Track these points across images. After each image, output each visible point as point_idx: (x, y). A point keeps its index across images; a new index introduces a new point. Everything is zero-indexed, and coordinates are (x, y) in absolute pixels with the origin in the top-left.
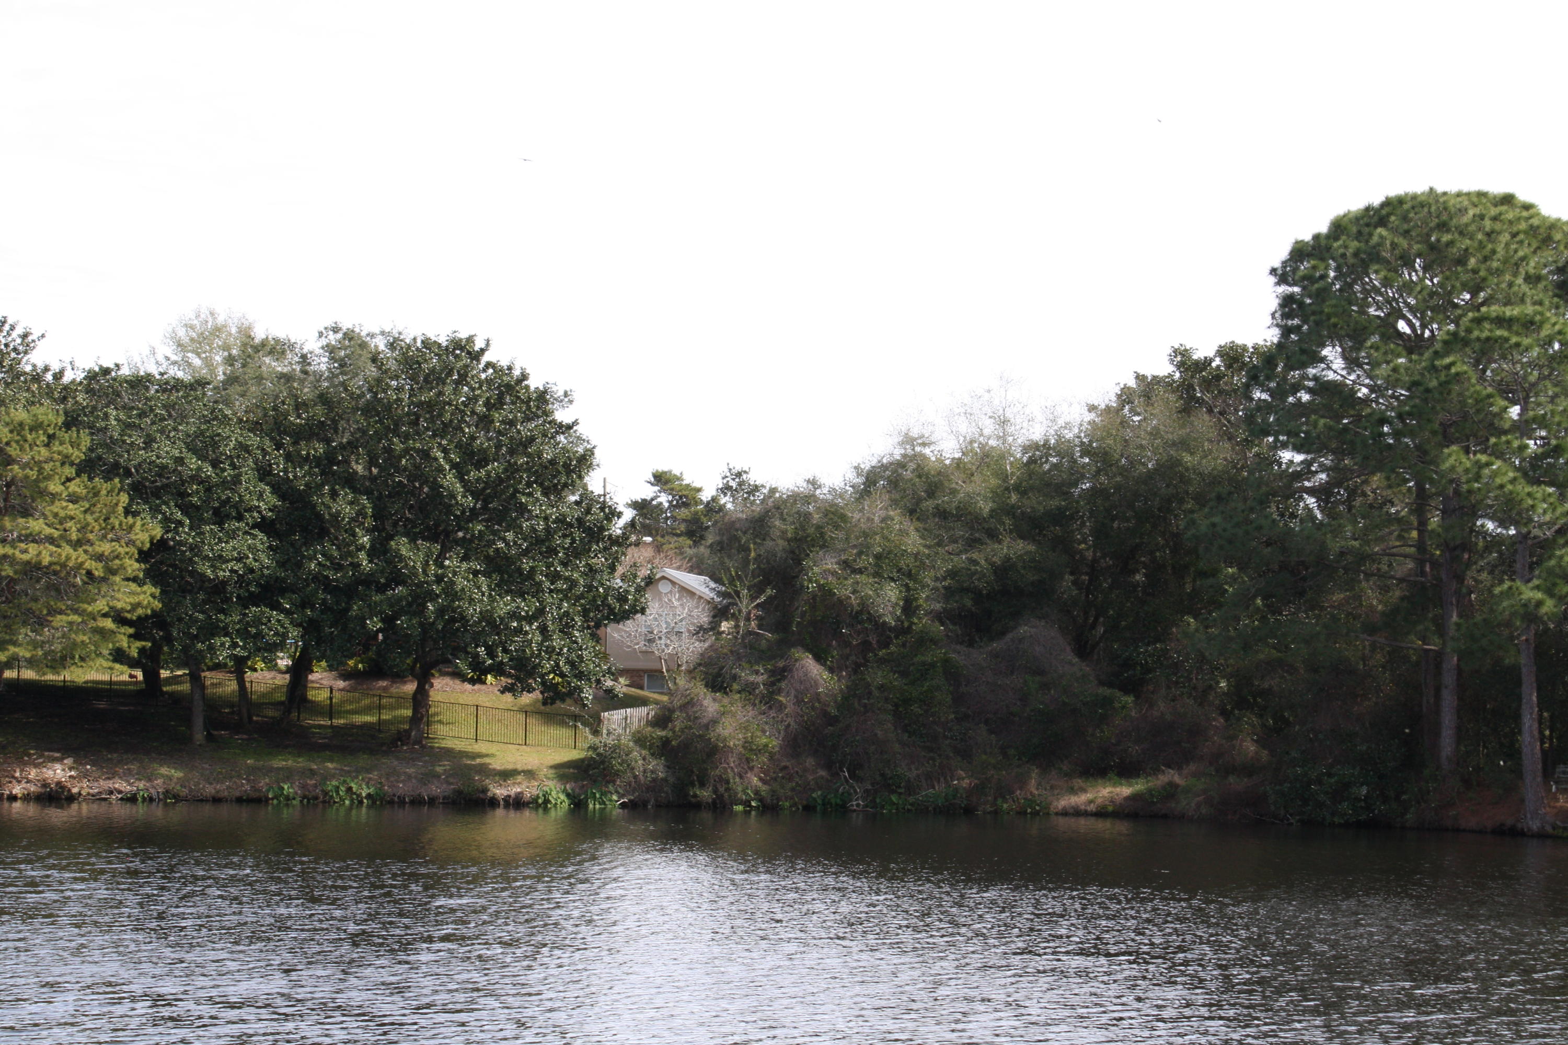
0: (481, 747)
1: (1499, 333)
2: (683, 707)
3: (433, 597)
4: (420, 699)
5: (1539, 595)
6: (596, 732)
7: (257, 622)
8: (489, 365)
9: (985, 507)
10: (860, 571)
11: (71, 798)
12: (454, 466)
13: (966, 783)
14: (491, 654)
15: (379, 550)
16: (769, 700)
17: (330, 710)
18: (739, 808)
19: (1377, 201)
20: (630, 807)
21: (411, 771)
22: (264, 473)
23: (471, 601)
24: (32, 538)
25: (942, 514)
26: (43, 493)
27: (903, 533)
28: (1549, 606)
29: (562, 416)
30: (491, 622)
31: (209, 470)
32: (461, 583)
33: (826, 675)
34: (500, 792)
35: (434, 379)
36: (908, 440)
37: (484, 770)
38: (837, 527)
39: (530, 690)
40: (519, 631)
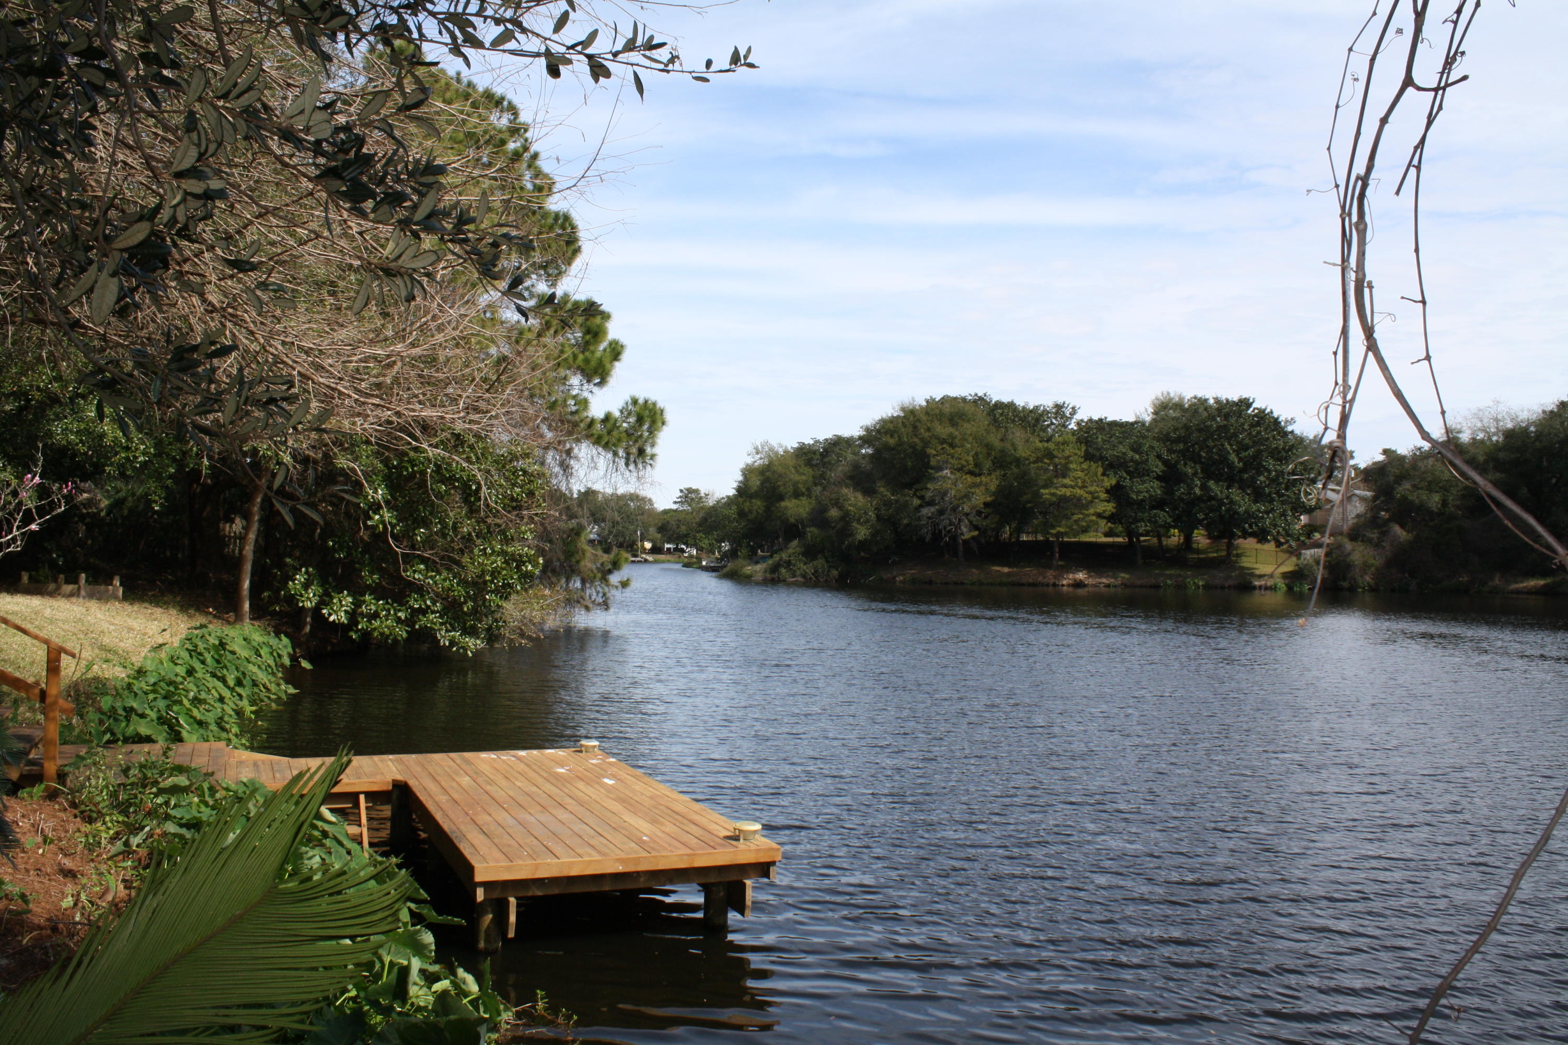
0: (1256, 566)
3: (1224, 504)
4: (1230, 546)
6: (1299, 559)
7: (1155, 515)
8: (1255, 409)
10: (1422, 488)
11: (1085, 586)
12: (1235, 451)
13: (1465, 579)
14: (1251, 527)
15: (1204, 487)
16: (1378, 545)
17: (1198, 551)
18: (1361, 590)
21: (1224, 575)
22: (1159, 457)
23: (1241, 506)
24: (1065, 486)
26: (1069, 469)
29: (1289, 429)
30: (1250, 514)
31: (1137, 457)
32: (1236, 498)
33: (1405, 534)
34: (1257, 583)
35: (1227, 416)
37: (1253, 575)
39: (1268, 542)
40: (1262, 518)
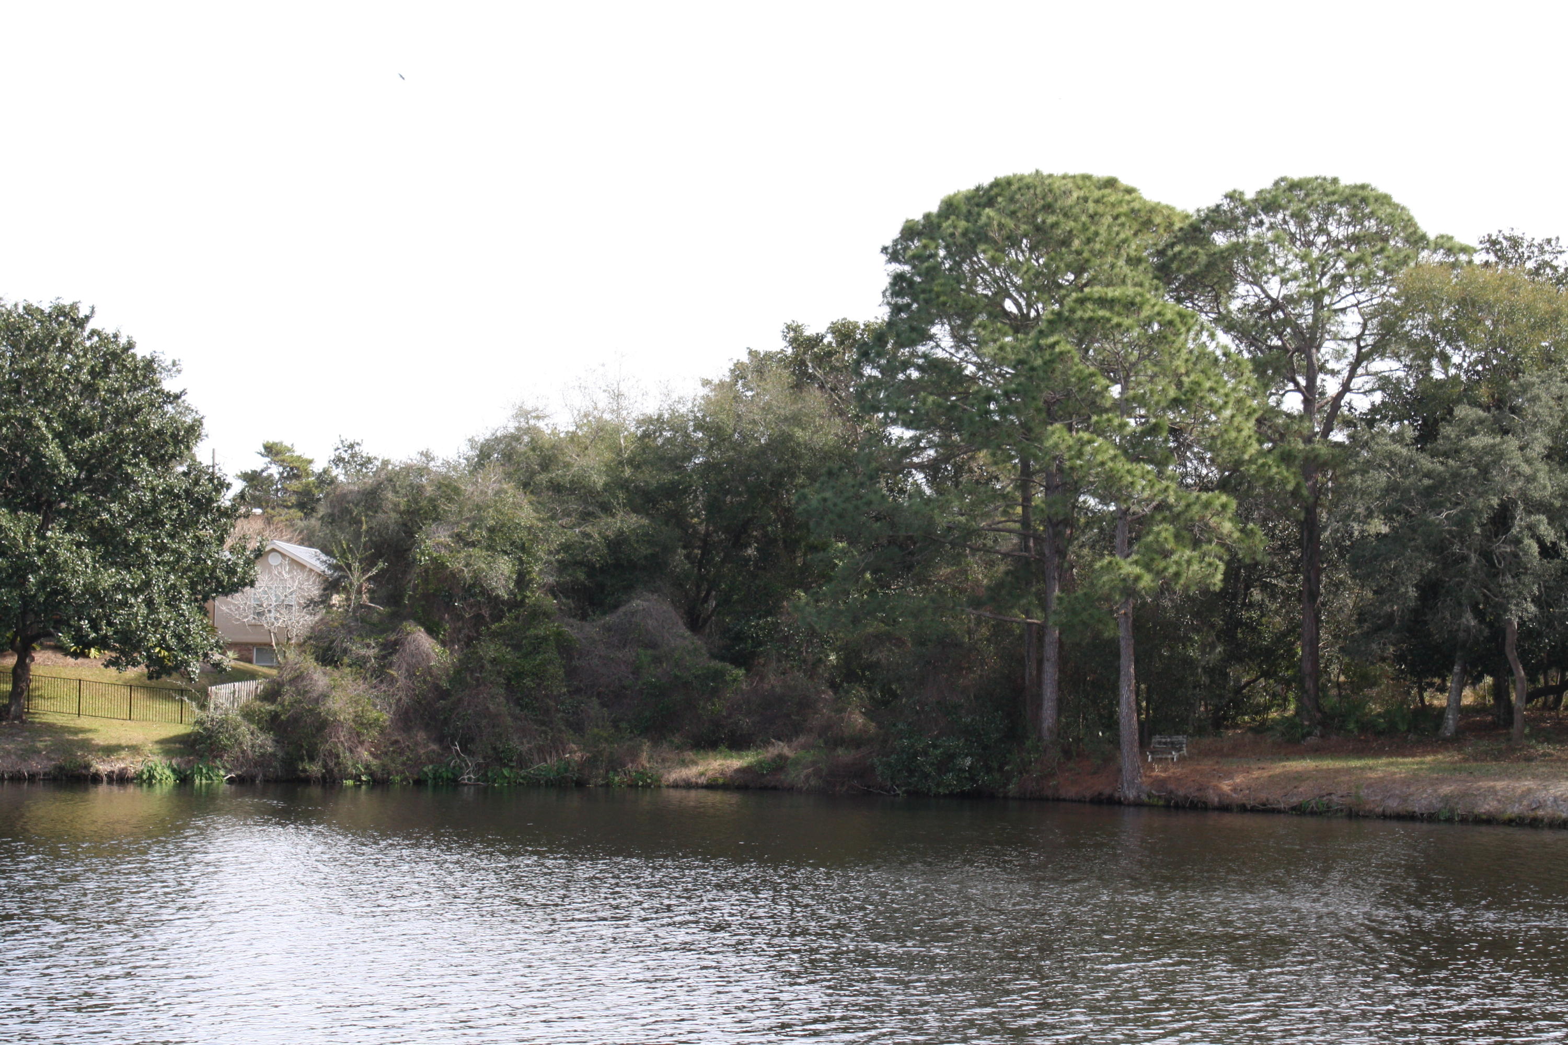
0: (83, 722)
1: (1101, 313)
2: (293, 681)
3: (35, 569)
4: (20, 674)
5: (1137, 570)
6: (203, 707)
8: (93, 332)
9: (599, 480)
10: (473, 544)
12: (57, 435)
13: (577, 756)
14: (95, 627)
16: (380, 673)
18: (350, 782)
19: (986, 182)
20: (241, 782)
21: (10, 746)
23: (74, 573)
25: (556, 488)
27: (517, 506)
28: (1147, 580)
29: (169, 385)
30: (95, 595)
32: (63, 554)
33: (438, 648)
34: (102, 767)
35: (37, 345)
36: (523, 413)
37: (86, 745)
38: (450, 500)
39: (135, 664)
40: (124, 604)
